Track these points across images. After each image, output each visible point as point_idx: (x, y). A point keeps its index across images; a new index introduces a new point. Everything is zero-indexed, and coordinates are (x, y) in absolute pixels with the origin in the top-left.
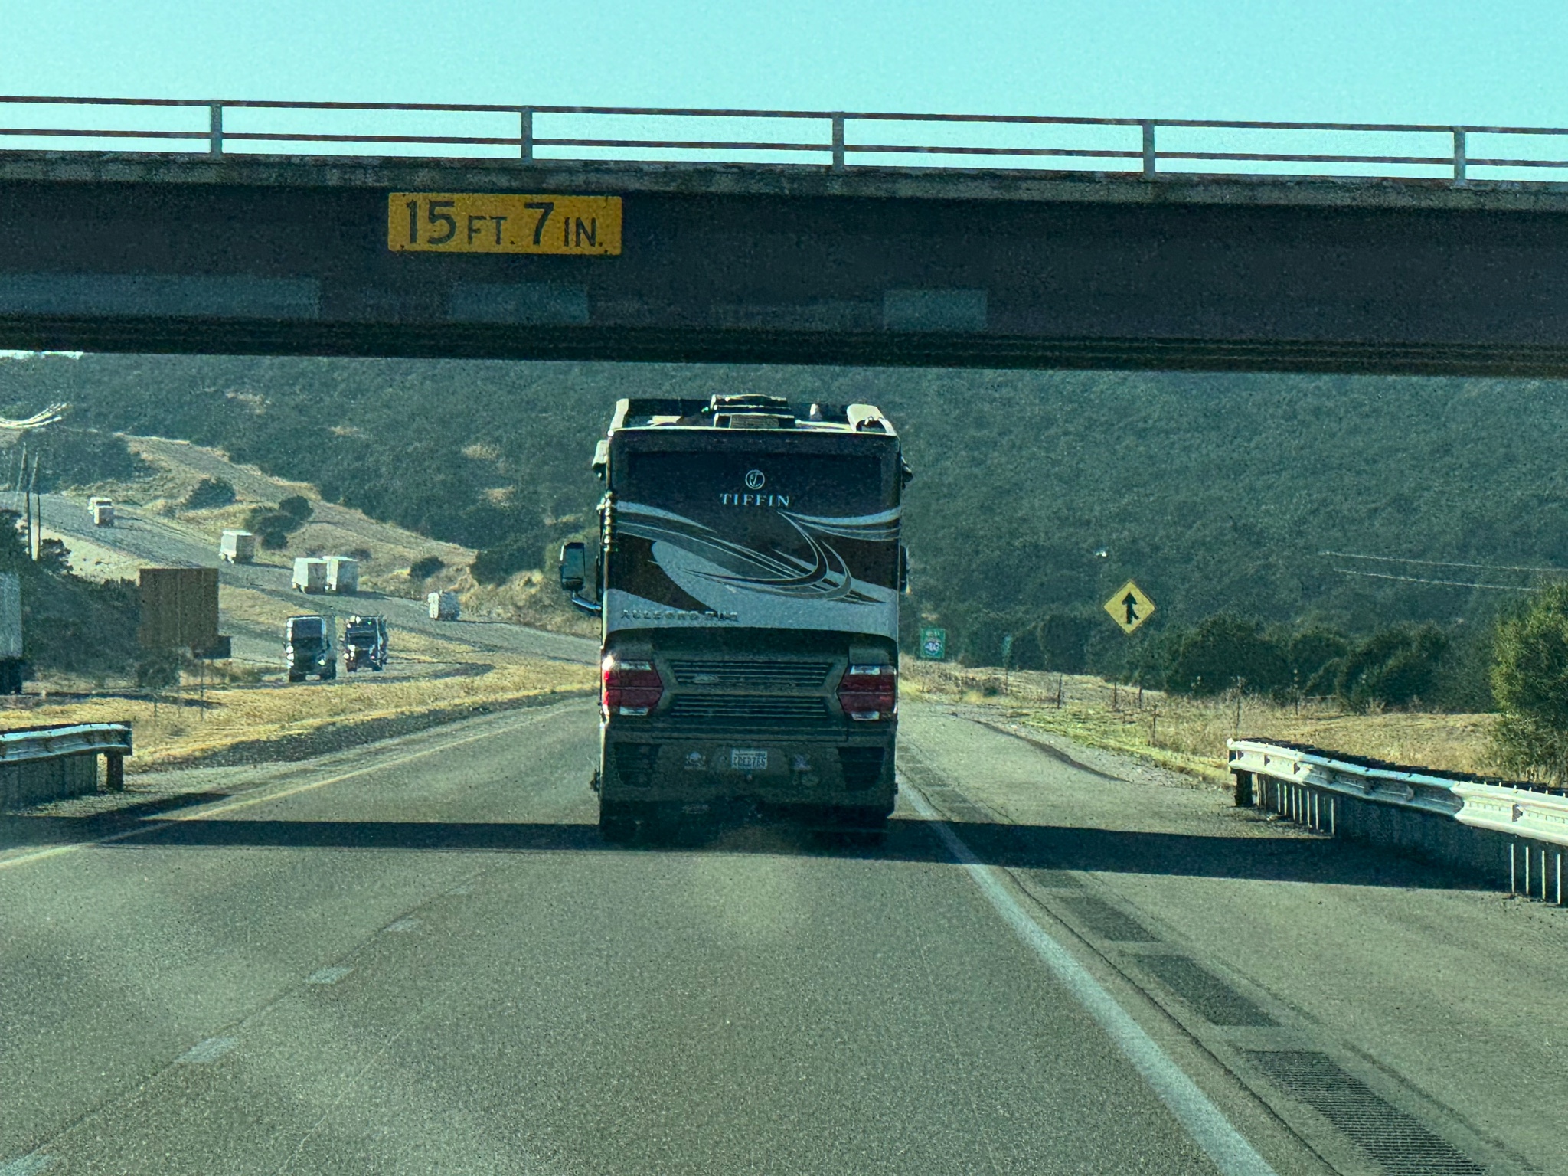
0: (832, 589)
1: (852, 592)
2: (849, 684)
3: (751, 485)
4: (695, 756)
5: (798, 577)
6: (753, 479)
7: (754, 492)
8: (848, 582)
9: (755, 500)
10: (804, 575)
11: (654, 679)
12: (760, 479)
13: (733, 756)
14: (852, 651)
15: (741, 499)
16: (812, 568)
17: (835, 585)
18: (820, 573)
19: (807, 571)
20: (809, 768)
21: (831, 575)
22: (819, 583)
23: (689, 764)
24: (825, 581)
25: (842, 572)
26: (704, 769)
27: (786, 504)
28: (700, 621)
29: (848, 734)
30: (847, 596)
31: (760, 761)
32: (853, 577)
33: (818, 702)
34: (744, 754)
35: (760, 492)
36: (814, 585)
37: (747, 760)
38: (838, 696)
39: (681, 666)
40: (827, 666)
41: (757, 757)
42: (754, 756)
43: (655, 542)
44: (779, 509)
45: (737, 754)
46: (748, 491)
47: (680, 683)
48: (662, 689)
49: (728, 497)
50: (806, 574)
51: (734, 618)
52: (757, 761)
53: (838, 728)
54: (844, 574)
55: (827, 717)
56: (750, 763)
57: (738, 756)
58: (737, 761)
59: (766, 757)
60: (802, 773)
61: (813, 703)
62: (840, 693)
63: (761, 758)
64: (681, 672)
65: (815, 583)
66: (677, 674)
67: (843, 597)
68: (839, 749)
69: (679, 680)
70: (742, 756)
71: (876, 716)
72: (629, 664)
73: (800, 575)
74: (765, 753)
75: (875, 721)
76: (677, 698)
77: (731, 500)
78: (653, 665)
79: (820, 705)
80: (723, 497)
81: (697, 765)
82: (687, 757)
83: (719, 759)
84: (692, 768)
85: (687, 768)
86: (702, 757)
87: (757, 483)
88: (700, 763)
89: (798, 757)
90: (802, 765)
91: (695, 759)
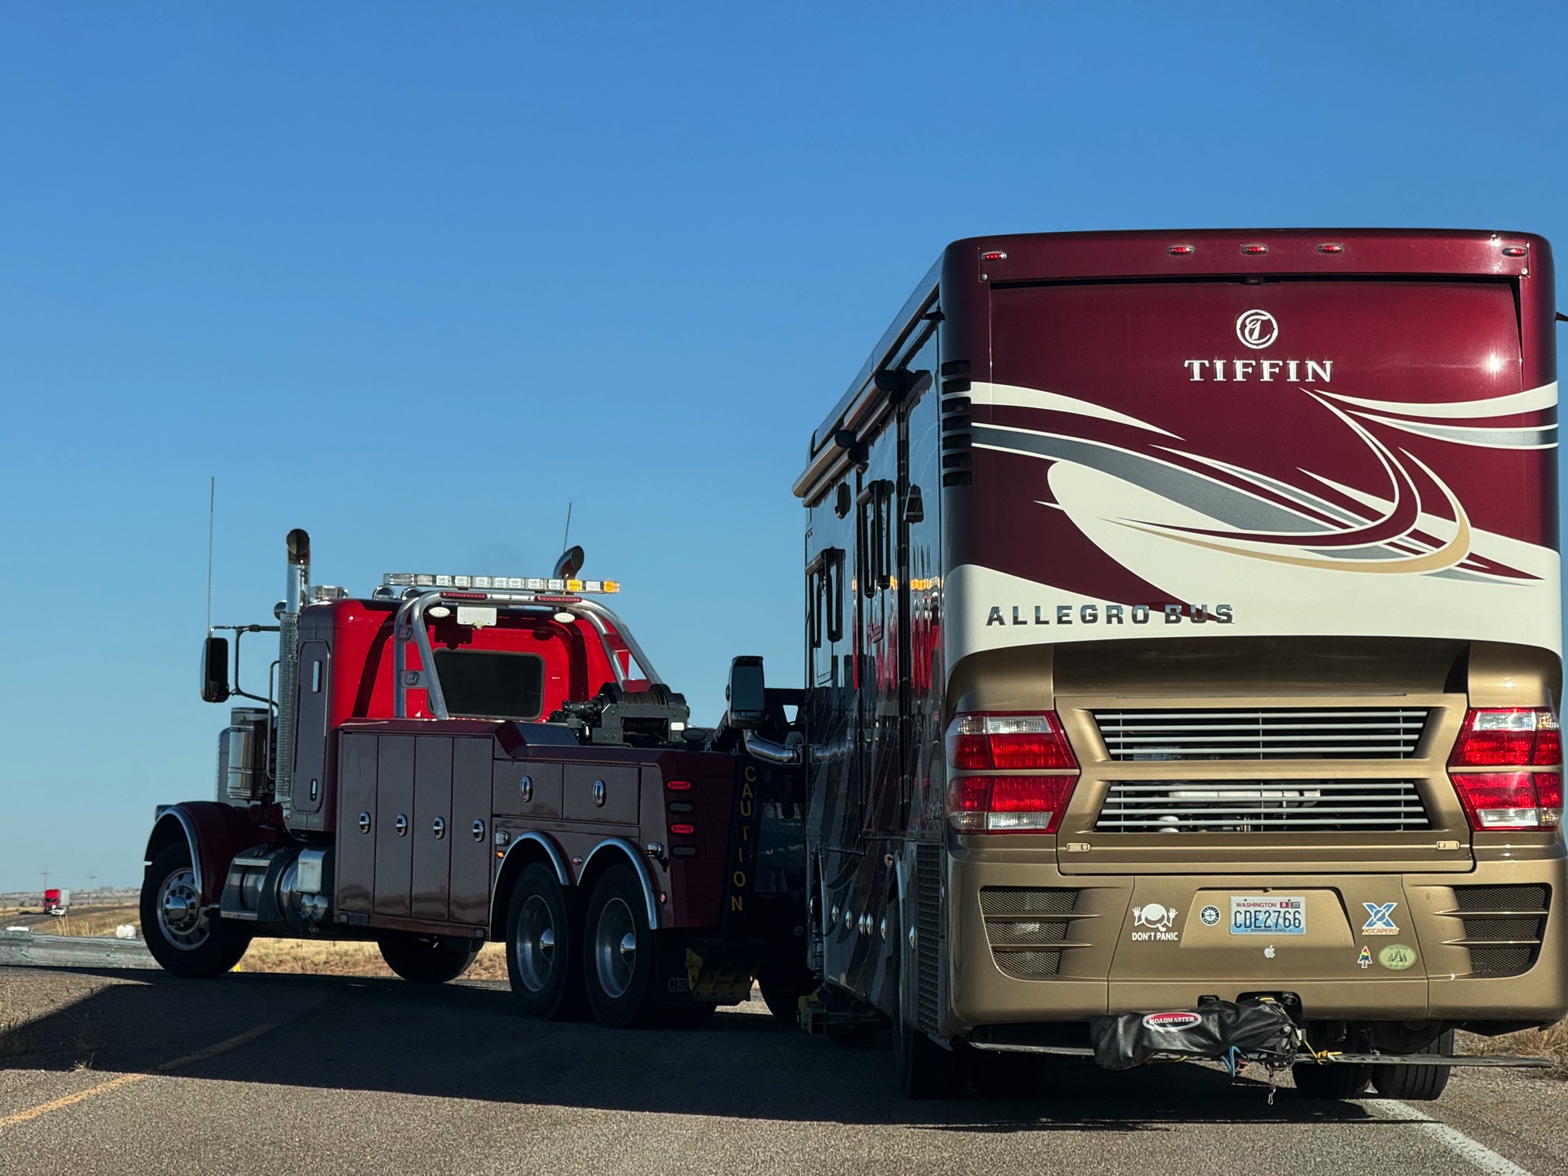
0: (1429, 550)
1: (1472, 557)
2: (1467, 751)
3: (1250, 341)
4: (1153, 912)
5: (1357, 528)
6: (1254, 326)
7: (1259, 355)
8: (1462, 537)
9: (1258, 370)
10: (1370, 524)
12: (1266, 328)
13: (1234, 908)
14: (1474, 682)
15: (1229, 371)
16: (1387, 508)
17: (1437, 543)
18: (1403, 519)
19: (1371, 514)
20: (1394, 930)
21: (1425, 522)
22: (1402, 538)
23: (1142, 928)
24: (1417, 535)
25: (1448, 514)
26: (1172, 936)
27: (1327, 379)
28: (1157, 626)
29: (1473, 856)
30: (1462, 565)
31: (1291, 917)
32: (1472, 526)
33: (1407, 792)
34: (1255, 905)
35: (1267, 353)
36: (1392, 544)
37: (1261, 917)
38: (1450, 775)
39: (1116, 723)
40: (1424, 714)
41: (1283, 910)
42: (1278, 908)
43: (1054, 462)
44: (1311, 387)
45: (1239, 905)
46: (1245, 353)
47: (1116, 757)
48: (1077, 772)
49: (1202, 365)
50: (1373, 520)
51: (1225, 616)
52: (1285, 919)
53: (1452, 845)
54: (1453, 519)
55: (1425, 821)
56: (1269, 922)
57: (1242, 909)
58: (1240, 919)
59: (1302, 909)
60: (1379, 943)
61: (1397, 792)
62: (1452, 769)
63: (1292, 911)
64: (1116, 734)
65: (1394, 539)
66: (1108, 740)
67: (1452, 566)
68: (1456, 888)
69: (1113, 751)
70: (1252, 909)
71: (1531, 817)
72: (1005, 723)
73: (1363, 524)
74: (1302, 900)
75: (1527, 828)
76: (1110, 789)
77: (1208, 372)
78: (1055, 721)
79: (1416, 797)
80: (1192, 365)
81: (1157, 930)
82: (1136, 913)
83: (1203, 915)
84: (1145, 936)
85: (1135, 936)
86: (1168, 911)
87: (1261, 337)
88: (1164, 926)
89: (1371, 907)
90: (1380, 925)
91: (1153, 918)
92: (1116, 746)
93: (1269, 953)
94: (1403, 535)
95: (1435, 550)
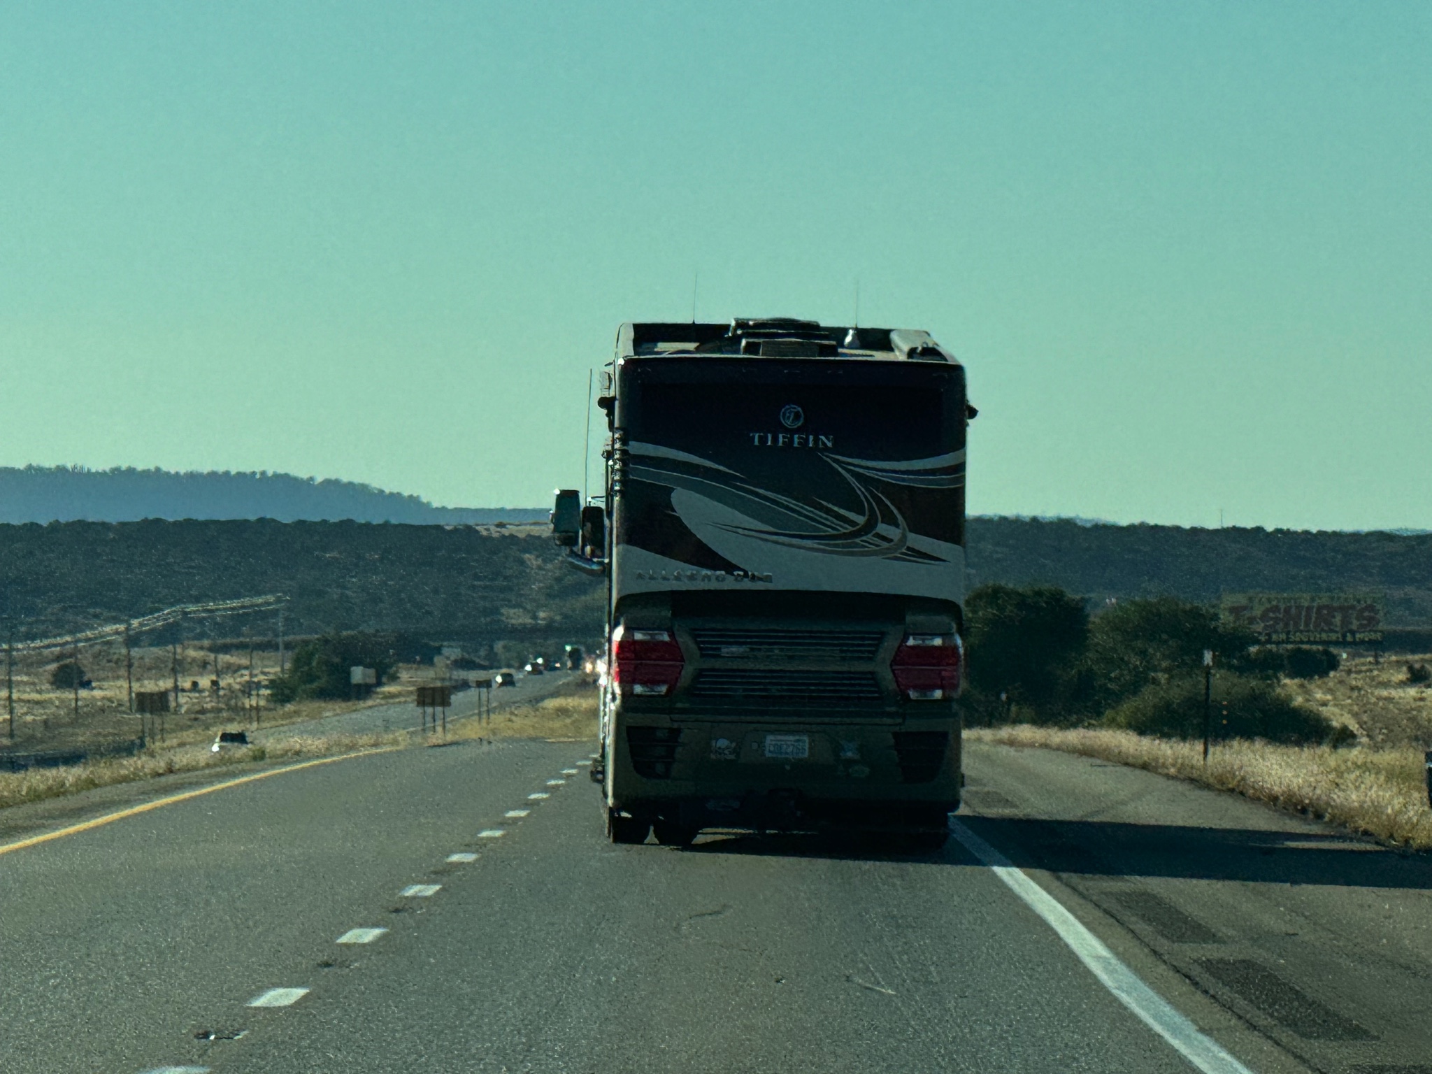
0: (885, 545)
1: (909, 549)
2: (903, 658)
3: (788, 423)
4: (722, 743)
5: (844, 531)
6: (790, 416)
7: (793, 432)
8: (904, 537)
9: (792, 440)
10: (851, 529)
11: (672, 650)
12: (797, 416)
13: (768, 742)
14: (909, 618)
15: (775, 439)
16: (861, 520)
17: (889, 540)
18: (869, 527)
19: (853, 523)
20: (857, 757)
21: (882, 528)
23: (717, 752)
24: (878, 536)
25: (895, 524)
26: (732, 757)
27: (829, 444)
28: (729, 583)
29: (905, 716)
30: (902, 553)
31: (800, 748)
32: (909, 531)
33: (869, 679)
34: (780, 740)
35: (798, 431)
36: (862, 541)
37: (784, 747)
38: (893, 670)
39: (704, 636)
40: (879, 636)
41: (796, 744)
42: (793, 743)
43: (675, 489)
44: (822, 451)
45: (771, 740)
46: (786, 430)
47: (704, 656)
48: (682, 663)
49: (760, 436)
50: (853, 527)
51: (768, 579)
52: (797, 749)
53: (893, 709)
54: (899, 527)
55: (878, 695)
56: (788, 751)
57: (773, 743)
58: (772, 748)
59: (807, 744)
60: (850, 762)
61: (863, 679)
62: (895, 667)
63: (801, 744)
64: (705, 642)
65: (864, 538)
66: (701, 645)
67: (897, 554)
68: (896, 735)
69: (702, 652)
70: (779, 743)
71: (938, 694)
72: (644, 634)
73: (846, 529)
74: (806, 738)
75: (937, 701)
76: (700, 673)
77: (763, 440)
78: (672, 635)
79: (871, 682)
80: (754, 437)
81: (725, 753)
82: (713, 744)
83: (751, 746)
84: (718, 757)
85: (713, 756)
86: (731, 743)
87: (794, 421)
88: (729, 751)
89: (845, 743)
90: (850, 753)
91: (723, 747)
92: (705, 649)
93: (788, 767)
94: (869, 536)
95: (888, 545)
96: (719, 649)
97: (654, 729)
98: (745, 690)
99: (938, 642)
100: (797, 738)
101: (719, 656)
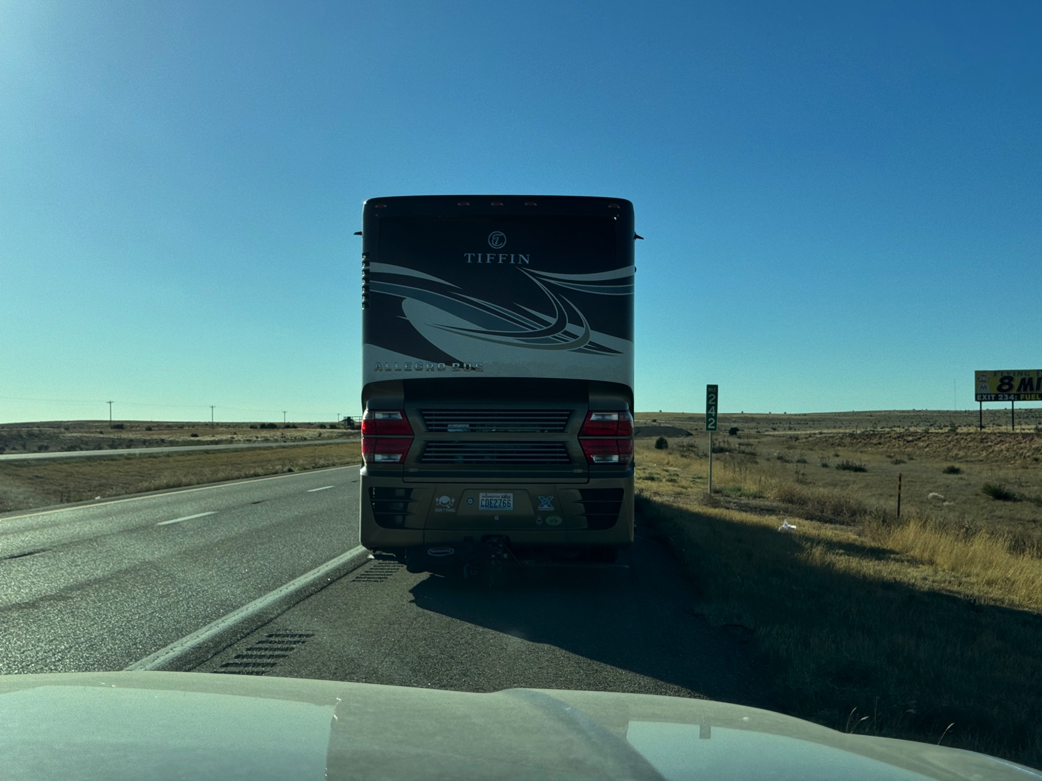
0: (572, 340)
1: (591, 343)
2: (587, 430)
3: (494, 245)
4: (444, 499)
5: (539, 330)
6: (496, 239)
7: (498, 252)
8: (587, 335)
9: (497, 258)
10: (545, 328)
11: (403, 428)
12: (501, 240)
13: (481, 498)
14: (592, 398)
15: (484, 258)
16: (553, 321)
17: (575, 337)
18: (560, 326)
19: (546, 323)
20: (552, 508)
21: (570, 327)
23: (440, 507)
24: (566, 333)
25: (580, 323)
26: (453, 510)
27: (527, 262)
28: (448, 372)
29: (589, 476)
30: (586, 347)
31: (507, 502)
32: (591, 329)
33: (560, 447)
34: (490, 497)
35: (501, 251)
36: (554, 337)
37: (493, 502)
38: (579, 440)
39: (431, 415)
40: (569, 413)
41: (503, 499)
42: (501, 498)
43: (405, 298)
44: (520, 266)
45: (483, 497)
46: (491, 250)
47: (431, 431)
48: (412, 437)
49: (472, 256)
50: (546, 326)
51: (480, 368)
52: (504, 503)
53: (580, 471)
54: (583, 327)
55: (568, 460)
56: (497, 505)
57: (485, 499)
58: (484, 503)
59: (512, 499)
60: (547, 514)
61: (556, 447)
62: (580, 438)
63: (507, 500)
64: (431, 420)
65: (556, 335)
66: (427, 423)
67: (582, 347)
68: (581, 491)
69: (429, 428)
70: (489, 499)
71: (615, 458)
72: (383, 414)
73: (541, 328)
74: (511, 495)
75: (615, 464)
76: (427, 445)
77: (475, 259)
78: (404, 414)
79: (563, 450)
80: (467, 256)
81: (446, 507)
82: (437, 500)
83: (467, 501)
84: (441, 510)
85: (436, 510)
86: (451, 499)
87: (499, 243)
88: (449, 506)
89: (542, 499)
90: (546, 506)
91: (444, 502)
92: (431, 425)
93: (497, 518)
94: (559, 333)
95: (574, 340)
96: (446, 425)
97: (393, 490)
98: (465, 457)
99: (615, 417)
100: (504, 495)
101: (446, 431)
